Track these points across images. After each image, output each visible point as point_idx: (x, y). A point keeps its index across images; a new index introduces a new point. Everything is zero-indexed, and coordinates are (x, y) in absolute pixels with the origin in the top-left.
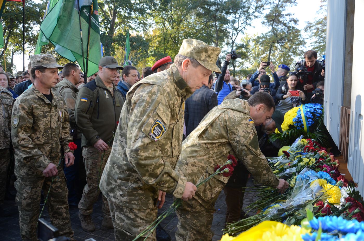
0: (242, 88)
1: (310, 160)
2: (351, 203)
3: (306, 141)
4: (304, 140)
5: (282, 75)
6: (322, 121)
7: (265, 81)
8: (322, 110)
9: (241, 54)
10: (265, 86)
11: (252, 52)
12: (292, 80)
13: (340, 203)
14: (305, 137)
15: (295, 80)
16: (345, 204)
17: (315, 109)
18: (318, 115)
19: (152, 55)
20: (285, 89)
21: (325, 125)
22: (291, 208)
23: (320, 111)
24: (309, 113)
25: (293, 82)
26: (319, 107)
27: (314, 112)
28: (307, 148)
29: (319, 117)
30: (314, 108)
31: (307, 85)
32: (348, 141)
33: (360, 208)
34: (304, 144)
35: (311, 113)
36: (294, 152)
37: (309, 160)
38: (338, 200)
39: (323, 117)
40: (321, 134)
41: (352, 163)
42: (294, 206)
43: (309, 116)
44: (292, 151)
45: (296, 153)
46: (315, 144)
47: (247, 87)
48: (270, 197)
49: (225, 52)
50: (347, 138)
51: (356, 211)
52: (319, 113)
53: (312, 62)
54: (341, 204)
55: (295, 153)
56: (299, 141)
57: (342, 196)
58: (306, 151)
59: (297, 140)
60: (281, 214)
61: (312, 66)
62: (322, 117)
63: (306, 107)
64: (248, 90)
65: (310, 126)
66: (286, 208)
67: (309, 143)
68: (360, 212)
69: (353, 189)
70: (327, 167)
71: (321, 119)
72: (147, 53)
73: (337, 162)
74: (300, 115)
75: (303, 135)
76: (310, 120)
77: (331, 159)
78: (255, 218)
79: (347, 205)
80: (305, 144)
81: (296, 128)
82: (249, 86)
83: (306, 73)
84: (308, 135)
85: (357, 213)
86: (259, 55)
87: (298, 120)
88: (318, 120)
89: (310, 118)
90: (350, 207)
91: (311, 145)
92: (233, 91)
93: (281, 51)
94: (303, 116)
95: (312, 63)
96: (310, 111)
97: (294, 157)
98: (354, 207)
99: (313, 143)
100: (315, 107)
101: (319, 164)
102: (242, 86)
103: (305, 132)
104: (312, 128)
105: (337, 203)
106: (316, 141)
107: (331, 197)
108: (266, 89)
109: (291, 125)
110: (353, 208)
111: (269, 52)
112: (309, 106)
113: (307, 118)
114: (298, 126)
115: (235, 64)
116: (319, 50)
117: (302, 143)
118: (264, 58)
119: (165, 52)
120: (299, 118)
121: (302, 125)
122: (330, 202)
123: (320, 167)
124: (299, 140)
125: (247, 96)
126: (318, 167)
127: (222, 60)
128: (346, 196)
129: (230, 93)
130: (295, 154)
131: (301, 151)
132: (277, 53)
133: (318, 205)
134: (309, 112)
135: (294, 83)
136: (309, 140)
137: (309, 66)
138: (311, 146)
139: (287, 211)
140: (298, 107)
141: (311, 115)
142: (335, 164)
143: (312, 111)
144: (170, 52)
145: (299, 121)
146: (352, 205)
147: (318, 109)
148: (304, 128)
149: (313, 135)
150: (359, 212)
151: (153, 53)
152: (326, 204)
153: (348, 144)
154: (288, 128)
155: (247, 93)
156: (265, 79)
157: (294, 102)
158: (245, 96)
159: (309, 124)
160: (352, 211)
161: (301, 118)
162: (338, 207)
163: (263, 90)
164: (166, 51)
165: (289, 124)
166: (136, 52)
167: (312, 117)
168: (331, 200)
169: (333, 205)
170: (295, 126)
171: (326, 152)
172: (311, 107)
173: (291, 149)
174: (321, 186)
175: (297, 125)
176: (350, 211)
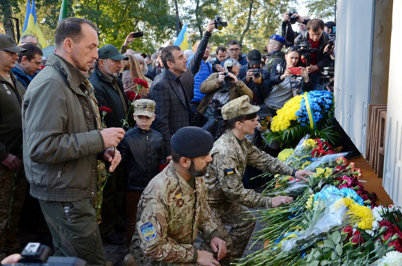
0: (227, 71)
1: (326, 170)
2: (387, 227)
3: (313, 142)
4: (311, 140)
5: (276, 50)
6: (333, 114)
7: (254, 59)
8: (331, 99)
9: (210, 12)
10: (254, 66)
11: (225, 9)
12: (292, 58)
13: (372, 228)
14: (313, 137)
15: (296, 58)
16: (380, 229)
17: (323, 99)
18: (327, 106)
19: (78, 13)
20: (281, 69)
21: (338, 121)
22: (313, 238)
23: (330, 101)
24: (316, 105)
25: (294, 60)
26: (328, 96)
27: (322, 103)
28: (316, 152)
29: (328, 109)
30: (322, 97)
31: (311, 65)
32: (383, 151)
33: (399, 233)
34: (311, 146)
35: (319, 104)
36: (299, 157)
37: (324, 170)
38: (370, 224)
39: (334, 109)
40: (331, 132)
41: (392, 181)
42: (316, 235)
43: (316, 107)
44: (296, 157)
45: (303, 159)
46: (325, 145)
47: (233, 70)
48: (279, 222)
49: (188, 10)
50: (381, 148)
51: (394, 237)
52: (328, 104)
53: (318, 34)
54: (374, 229)
55: (301, 158)
56: (305, 142)
57: (375, 219)
58: (315, 155)
59: (302, 140)
60: (301, 246)
61: (318, 40)
62: (332, 109)
63: (312, 96)
64: (234, 73)
65: (317, 122)
66: (307, 238)
67: (317, 144)
68: (399, 239)
69: (387, 210)
70: (347, 179)
71: (331, 111)
72: (71, 10)
73: (358, 171)
74: (305, 106)
75: (309, 134)
76: (317, 113)
77: (352, 168)
78: (268, 254)
79: (381, 230)
80: (313, 146)
81: (300, 124)
82: (237, 67)
83: (310, 50)
84: (316, 134)
85: (395, 240)
86: (234, 14)
87: (302, 113)
88: (327, 112)
89: (317, 111)
90: (385, 233)
91: (321, 147)
92: (214, 74)
93: (265, 7)
94: (308, 108)
95: (318, 36)
96: (317, 102)
97: (301, 165)
98: (390, 232)
99: (323, 144)
100: (323, 95)
101: (338, 175)
102: (226, 68)
103: (311, 129)
104: (320, 124)
105: (368, 229)
106: (326, 141)
107: (360, 221)
108: (255, 70)
109: (293, 120)
110: (389, 234)
111: (249, 9)
112: (315, 94)
113: (314, 111)
114: (303, 122)
115: (202, 27)
116: (316, 8)
117: (309, 145)
118: (242, 18)
119: (98, 8)
120: (303, 111)
121: (308, 120)
122: (359, 227)
123: (338, 179)
124: (305, 140)
125: (233, 82)
126: (336, 179)
127: (183, 21)
128: (380, 219)
129: (209, 77)
130: (301, 161)
131: (308, 156)
132: (260, 11)
133: (346, 231)
134: (315, 102)
135: (295, 62)
136: (318, 141)
137: (314, 40)
138: (321, 149)
139: (307, 242)
140: (301, 96)
141: (318, 107)
142: (357, 174)
143: (320, 101)
144: (106, 8)
145: (303, 115)
146: (388, 230)
147: (327, 98)
148: (309, 124)
149: (321, 134)
150: (397, 239)
151: (79, 10)
152: (354, 230)
153: (382, 157)
154: (289, 124)
155: (232, 79)
156: (255, 57)
157: (294, 87)
158: (231, 82)
159: (316, 118)
160: (388, 238)
161: (306, 111)
162: (370, 233)
163: (253, 71)
164: (100, 6)
165: (291, 119)
166: (54, 8)
167: (320, 109)
168: (361, 225)
169: (364, 231)
170: (298, 121)
171: (344, 160)
172: (318, 96)
173: (295, 153)
174: (348, 207)
175: (301, 120)
176: (386, 238)
